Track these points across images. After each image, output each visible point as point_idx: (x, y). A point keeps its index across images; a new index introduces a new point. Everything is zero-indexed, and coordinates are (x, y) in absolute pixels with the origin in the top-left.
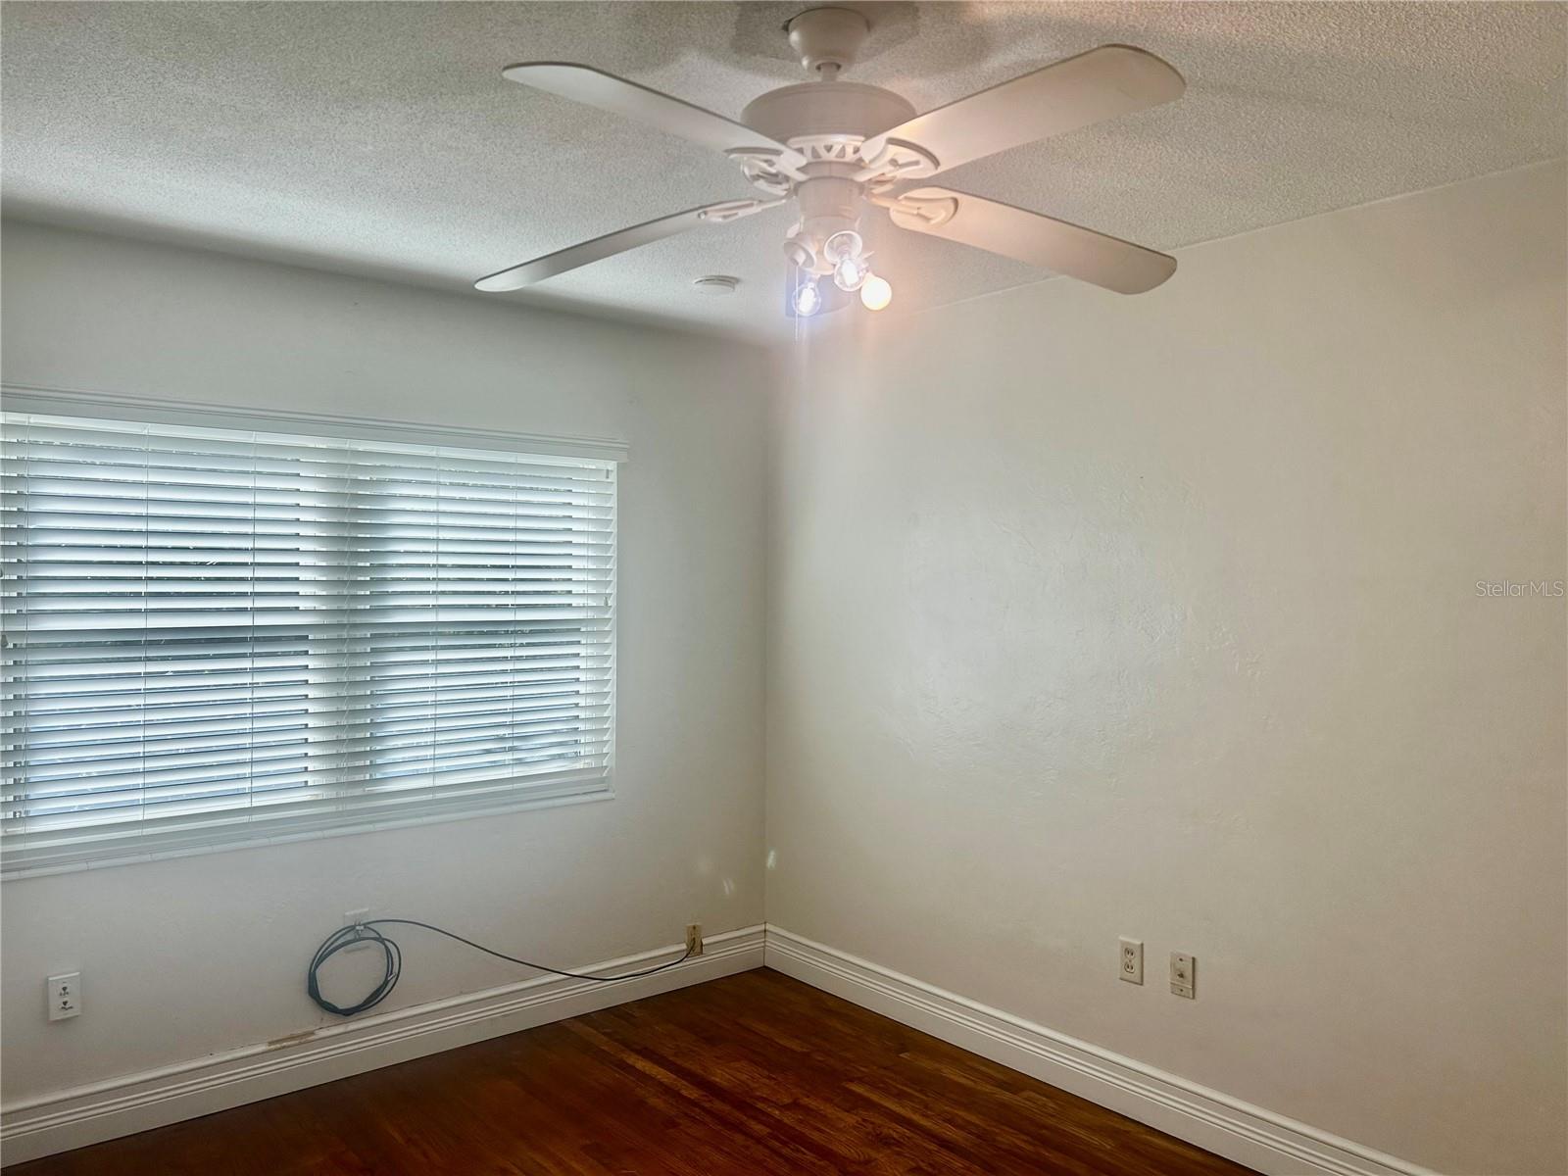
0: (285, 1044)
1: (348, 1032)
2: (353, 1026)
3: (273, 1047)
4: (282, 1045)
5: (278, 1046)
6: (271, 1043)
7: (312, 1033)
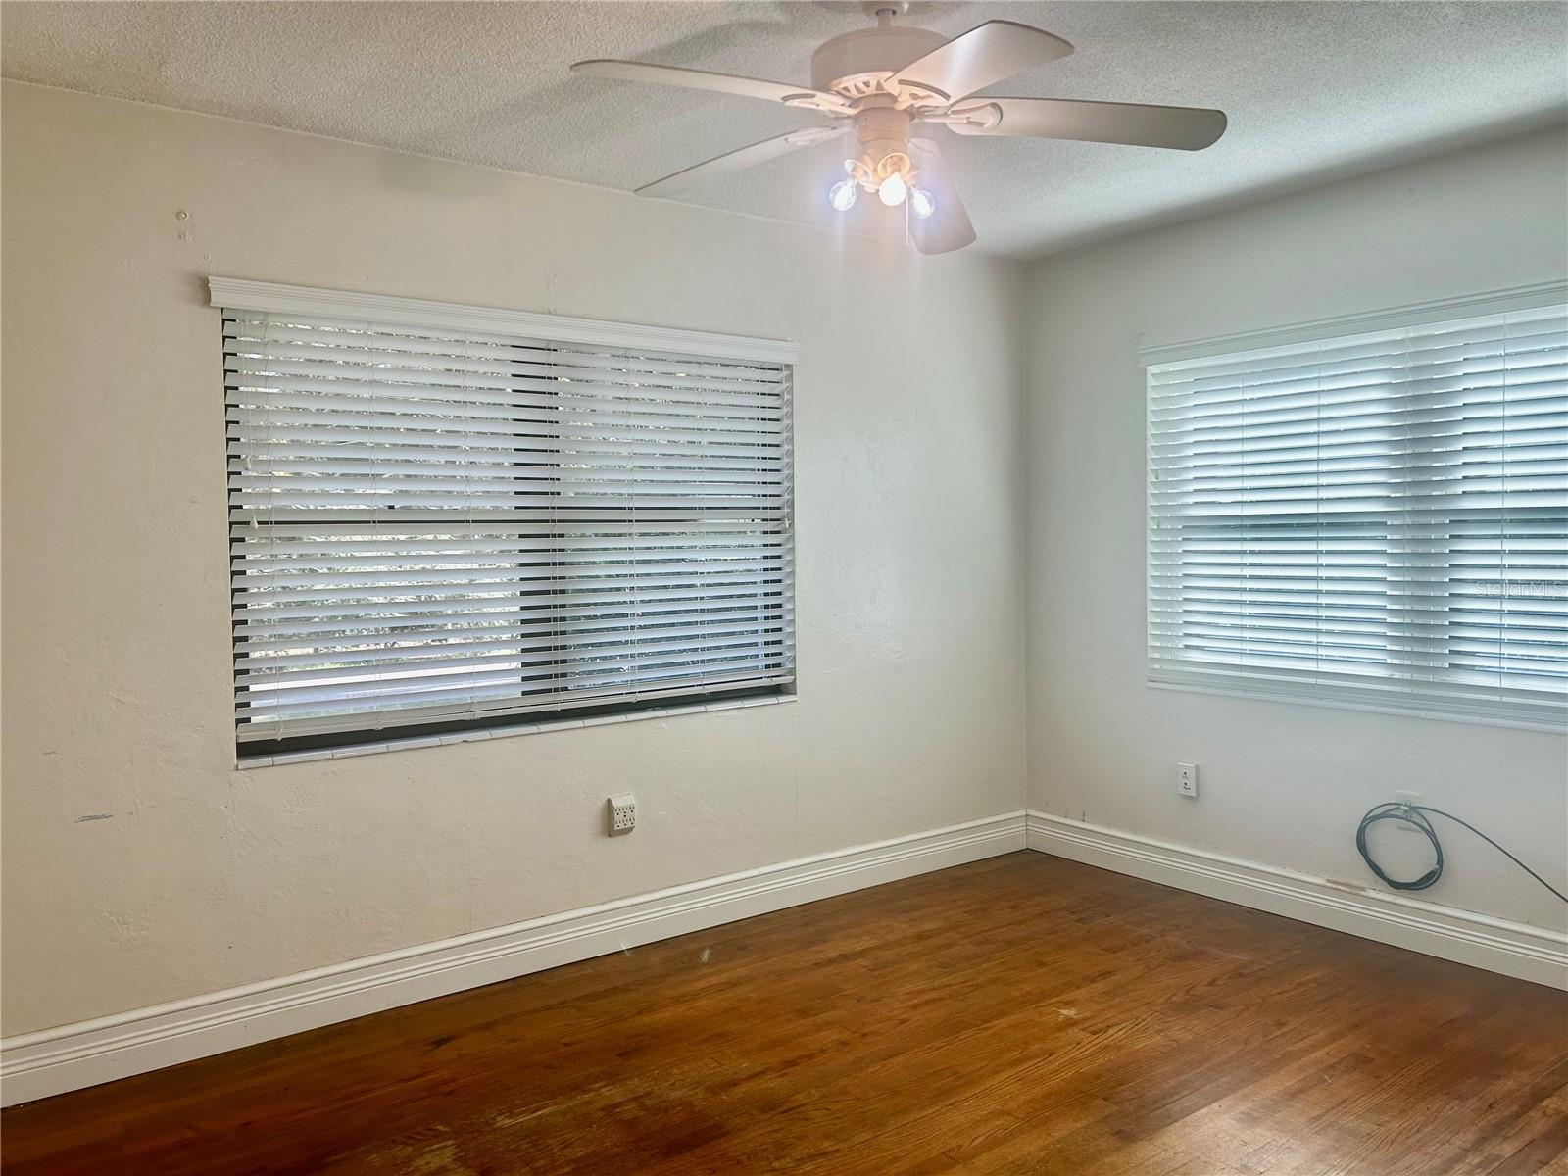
0: (1339, 887)
1: (1395, 904)
2: (1400, 900)
3: (1329, 885)
4: (1335, 888)
5: (1333, 886)
6: (1328, 881)
7: (1364, 889)
